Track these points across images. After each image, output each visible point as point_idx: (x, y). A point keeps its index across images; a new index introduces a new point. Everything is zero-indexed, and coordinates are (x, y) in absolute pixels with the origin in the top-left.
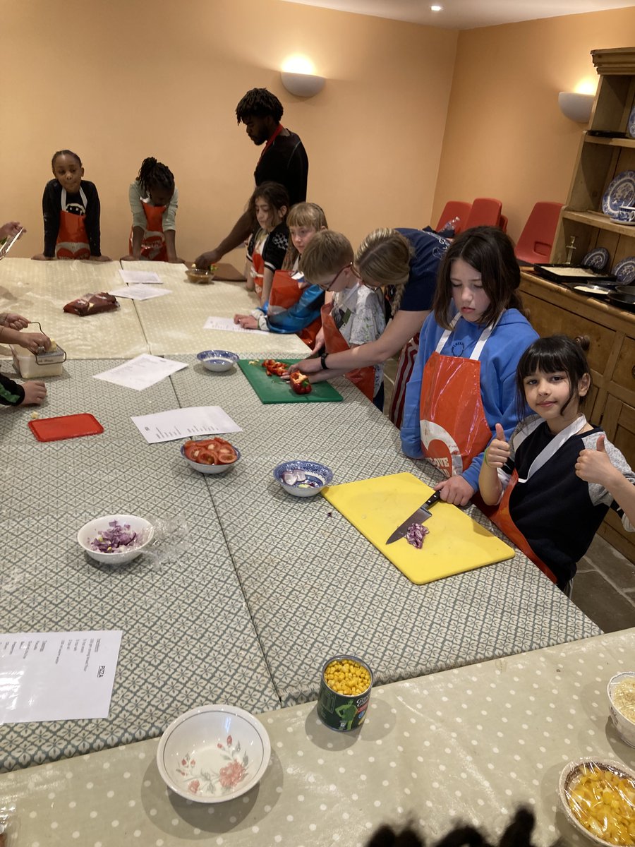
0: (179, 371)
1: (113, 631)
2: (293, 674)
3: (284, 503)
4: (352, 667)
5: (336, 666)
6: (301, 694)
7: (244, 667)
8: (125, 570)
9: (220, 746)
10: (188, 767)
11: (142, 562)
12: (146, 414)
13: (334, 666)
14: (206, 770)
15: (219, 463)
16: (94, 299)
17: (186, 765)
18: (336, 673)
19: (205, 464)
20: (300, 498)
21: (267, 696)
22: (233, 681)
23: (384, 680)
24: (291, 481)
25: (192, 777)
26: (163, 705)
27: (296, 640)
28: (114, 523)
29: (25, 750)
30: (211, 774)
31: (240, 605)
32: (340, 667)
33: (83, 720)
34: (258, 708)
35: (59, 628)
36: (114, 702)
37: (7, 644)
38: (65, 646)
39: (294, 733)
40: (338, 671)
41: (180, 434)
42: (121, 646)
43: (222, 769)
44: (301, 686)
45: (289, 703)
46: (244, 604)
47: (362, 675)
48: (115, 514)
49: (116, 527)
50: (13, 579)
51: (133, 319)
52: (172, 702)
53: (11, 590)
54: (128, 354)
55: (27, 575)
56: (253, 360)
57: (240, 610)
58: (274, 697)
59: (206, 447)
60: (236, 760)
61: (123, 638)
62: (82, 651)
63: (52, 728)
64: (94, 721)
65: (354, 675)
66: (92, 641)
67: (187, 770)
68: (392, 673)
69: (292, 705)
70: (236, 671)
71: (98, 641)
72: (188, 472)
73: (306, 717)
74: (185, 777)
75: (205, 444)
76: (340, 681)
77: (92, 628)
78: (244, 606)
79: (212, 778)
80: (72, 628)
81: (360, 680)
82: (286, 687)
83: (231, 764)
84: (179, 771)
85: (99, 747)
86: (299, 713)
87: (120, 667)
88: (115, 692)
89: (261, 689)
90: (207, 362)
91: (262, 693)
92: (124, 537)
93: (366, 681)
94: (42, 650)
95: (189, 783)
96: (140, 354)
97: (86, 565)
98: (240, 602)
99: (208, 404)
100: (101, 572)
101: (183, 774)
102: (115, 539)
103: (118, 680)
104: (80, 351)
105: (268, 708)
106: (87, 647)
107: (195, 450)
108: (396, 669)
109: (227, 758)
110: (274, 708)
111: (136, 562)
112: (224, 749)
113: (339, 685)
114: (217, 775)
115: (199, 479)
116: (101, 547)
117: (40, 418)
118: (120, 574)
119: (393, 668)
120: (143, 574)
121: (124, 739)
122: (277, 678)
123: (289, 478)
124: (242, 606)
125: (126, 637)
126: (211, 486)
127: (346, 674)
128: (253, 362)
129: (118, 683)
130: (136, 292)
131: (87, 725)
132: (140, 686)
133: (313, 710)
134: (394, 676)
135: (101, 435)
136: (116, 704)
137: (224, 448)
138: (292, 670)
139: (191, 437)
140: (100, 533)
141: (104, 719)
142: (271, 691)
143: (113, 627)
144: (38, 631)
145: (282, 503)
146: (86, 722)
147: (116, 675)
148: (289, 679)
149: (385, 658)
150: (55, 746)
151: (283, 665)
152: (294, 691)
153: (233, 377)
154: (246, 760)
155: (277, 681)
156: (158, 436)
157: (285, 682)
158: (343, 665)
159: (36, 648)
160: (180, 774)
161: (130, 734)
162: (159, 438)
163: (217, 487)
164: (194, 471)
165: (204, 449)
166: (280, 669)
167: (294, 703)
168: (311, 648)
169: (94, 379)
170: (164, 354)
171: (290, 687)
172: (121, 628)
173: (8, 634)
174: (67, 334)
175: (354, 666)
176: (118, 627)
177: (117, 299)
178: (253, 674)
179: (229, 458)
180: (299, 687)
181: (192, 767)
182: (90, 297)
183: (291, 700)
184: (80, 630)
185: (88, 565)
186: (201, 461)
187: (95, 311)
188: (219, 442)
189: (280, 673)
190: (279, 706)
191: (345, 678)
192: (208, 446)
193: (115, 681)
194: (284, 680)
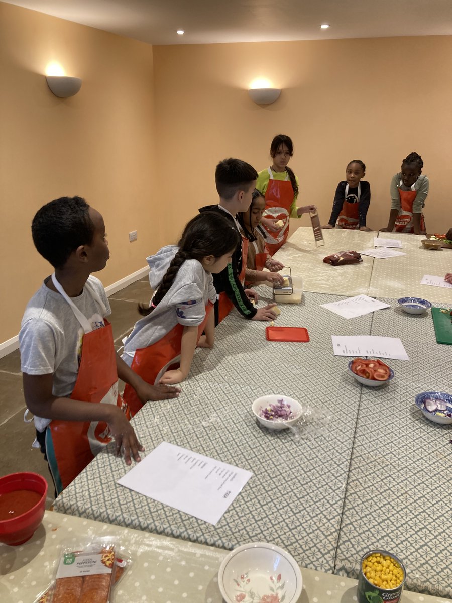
0: (382, 309)
1: (248, 472)
2: (355, 552)
3: (416, 422)
4: (392, 565)
5: (379, 558)
6: (353, 570)
7: (321, 531)
8: (276, 434)
9: (271, 578)
10: (244, 582)
11: (289, 433)
12: (344, 335)
13: (376, 557)
14: (254, 591)
15: (374, 379)
16: (344, 255)
17: (243, 580)
18: (376, 564)
19: (363, 377)
20: (431, 422)
21: (326, 559)
22: (307, 537)
23: (432, 592)
24: (431, 408)
25: (243, 590)
26: (252, 533)
27: (371, 528)
28: (281, 401)
29: (162, 523)
30: (256, 595)
31: (341, 485)
32: (382, 560)
33: (202, 520)
34: (314, 565)
35: (218, 457)
36: (225, 517)
37: (187, 457)
38: (216, 470)
39: (331, 597)
40: (378, 562)
41: (360, 353)
42: (247, 483)
43: (265, 596)
44: (356, 564)
45: (341, 573)
46: (344, 486)
47: (398, 575)
48: (289, 396)
49: (282, 404)
50: (210, 419)
51: (368, 271)
52: (259, 534)
53: (205, 425)
54: (352, 293)
55: (219, 419)
56: (444, 309)
57: (339, 488)
58: (330, 563)
59: (367, 365)
60: (277, 595)
61: (251, 478)
62: (223, 477)
63: (183, 517)
64: (207, 524)
65: (391, 573)
66: (232, 473)
67: (242, 584)
68: (441, 588)
69: (343, 575)
70: (314, 531)
71: (235, 475)
72: (352, 381)
73: (346, 589)
74: (238, 588)
75: (367, 363)
76: (376, 571)
77: (237, 465)
78: (343, 487)
79: (255, 598)
80: (225, 461)
81: (394, 578)
82: (343, 560)
83: (273, 595)
84: (236, 581)
85: (201, 541)
86: (343, 584)
87: (240, 496)
88: (228, 511)
89: (324, 552)
90: (406, 305)
91: (323, 555)
92: (283, 413)
93: (398, 581)
94: (202, 467)
95: (238, 594)
96: (360, 294)
97: (254, 423)
98: (342, 483)
99: (393, 336)
100: (261, 431)
101: (238, 585)
102: (278, 412)
103: (234, 504)
104: (321, 288)
105: (321, 569)
106: (227, 475)
107: (359, 366)
108: (447, 587)
109: (272, 589)
110: (326, 571)
111: (286, 432)
112: (273, 582)
113: (373, 574)
114: (260, 597)
115: (357, 387)
116: (267, 415)
117: (275, 326)
118: (272, 436)
119: (444, 585)
120: (286, 441)
121: (217, 543)
122: (340, 549)
123: (430, 404)
124: (341, 487)
125: (253, 479)
126: (363, 394)
127: (384, 568)
128: (444, 311)
129: (233, 506)
130: (378, 253)
131: (202, 524)
132: (245, 514)
133: (355, 587)
134: (442, 592)
135: (306, 343)
136: (225, 519)
137: (381, 369)
138: (355, 549)
139: (366, 357)
140: (270, 405)
141: (213, 526)
142: (330, 557)
143: (249, 469)
144: (207, 455)
145: (414, 421)
146: (203, 522)
147: (234, 500)
148: (349, 555)
149: (442, 574)
150: (178, 528)
151: (350, 542)
152: (348, 566)
153: (423, 319)
154: (283, 597)
155: (339, 551)
156: (344, 351)
157: (344, 556)
158: (386, 560)
159: (200, 465)
160: (236, 584)
161: (222, 541)
162: (344, 352)
163: (368, 396)
164: (356, 381)
165: (364, 366)
166: (346, 544)
167: (345, 575)
168: (380, 539)
169: (321, 307)
170: (377, 296)
171: (346, 561)
172: (254, 472)
173: (191, 451)
174: (318, 276)
175: (394, 565)
176: (253, 470)
177: (362, 256)
178: (324, 539)
179: (383, 377)
180: (354, 564)
181: (247, 584)
182: (342, 254)
183: (343, 571)
184: (230, 463)
185: (256, 424)
186: (359, 374)
187: (343, 263)
188: (379, 363)
189: (345, 547)
190: (331, 571)
191: (381, 571)
192: (369, 364)
193: (232, 504)
194: (345, 553)
